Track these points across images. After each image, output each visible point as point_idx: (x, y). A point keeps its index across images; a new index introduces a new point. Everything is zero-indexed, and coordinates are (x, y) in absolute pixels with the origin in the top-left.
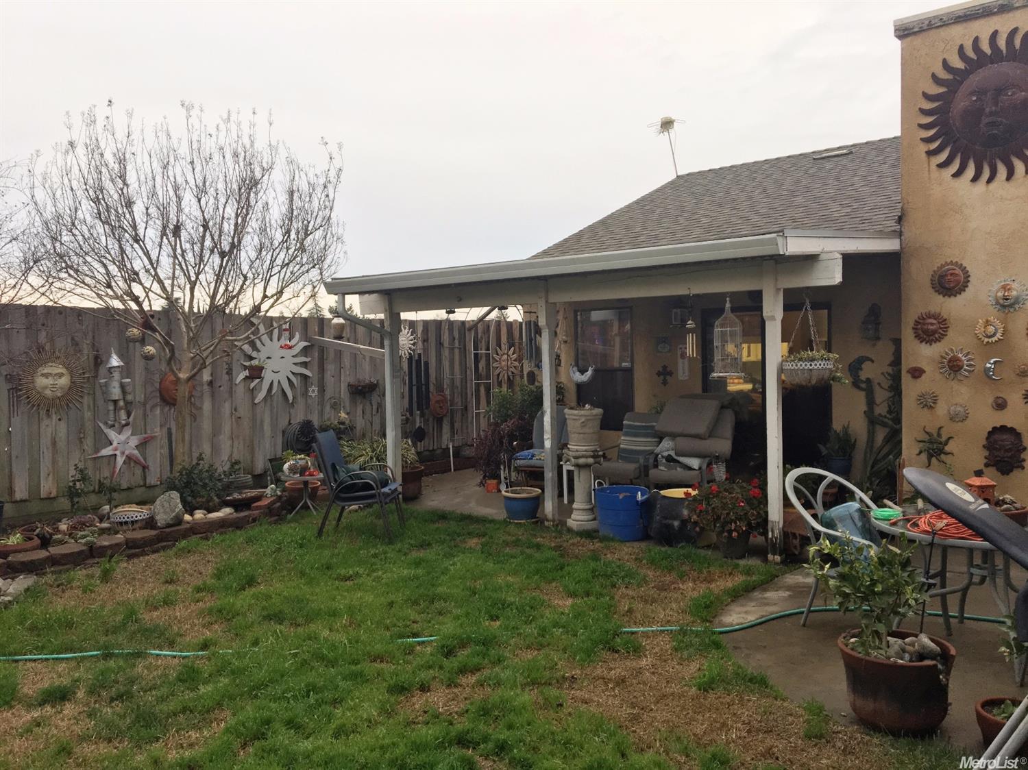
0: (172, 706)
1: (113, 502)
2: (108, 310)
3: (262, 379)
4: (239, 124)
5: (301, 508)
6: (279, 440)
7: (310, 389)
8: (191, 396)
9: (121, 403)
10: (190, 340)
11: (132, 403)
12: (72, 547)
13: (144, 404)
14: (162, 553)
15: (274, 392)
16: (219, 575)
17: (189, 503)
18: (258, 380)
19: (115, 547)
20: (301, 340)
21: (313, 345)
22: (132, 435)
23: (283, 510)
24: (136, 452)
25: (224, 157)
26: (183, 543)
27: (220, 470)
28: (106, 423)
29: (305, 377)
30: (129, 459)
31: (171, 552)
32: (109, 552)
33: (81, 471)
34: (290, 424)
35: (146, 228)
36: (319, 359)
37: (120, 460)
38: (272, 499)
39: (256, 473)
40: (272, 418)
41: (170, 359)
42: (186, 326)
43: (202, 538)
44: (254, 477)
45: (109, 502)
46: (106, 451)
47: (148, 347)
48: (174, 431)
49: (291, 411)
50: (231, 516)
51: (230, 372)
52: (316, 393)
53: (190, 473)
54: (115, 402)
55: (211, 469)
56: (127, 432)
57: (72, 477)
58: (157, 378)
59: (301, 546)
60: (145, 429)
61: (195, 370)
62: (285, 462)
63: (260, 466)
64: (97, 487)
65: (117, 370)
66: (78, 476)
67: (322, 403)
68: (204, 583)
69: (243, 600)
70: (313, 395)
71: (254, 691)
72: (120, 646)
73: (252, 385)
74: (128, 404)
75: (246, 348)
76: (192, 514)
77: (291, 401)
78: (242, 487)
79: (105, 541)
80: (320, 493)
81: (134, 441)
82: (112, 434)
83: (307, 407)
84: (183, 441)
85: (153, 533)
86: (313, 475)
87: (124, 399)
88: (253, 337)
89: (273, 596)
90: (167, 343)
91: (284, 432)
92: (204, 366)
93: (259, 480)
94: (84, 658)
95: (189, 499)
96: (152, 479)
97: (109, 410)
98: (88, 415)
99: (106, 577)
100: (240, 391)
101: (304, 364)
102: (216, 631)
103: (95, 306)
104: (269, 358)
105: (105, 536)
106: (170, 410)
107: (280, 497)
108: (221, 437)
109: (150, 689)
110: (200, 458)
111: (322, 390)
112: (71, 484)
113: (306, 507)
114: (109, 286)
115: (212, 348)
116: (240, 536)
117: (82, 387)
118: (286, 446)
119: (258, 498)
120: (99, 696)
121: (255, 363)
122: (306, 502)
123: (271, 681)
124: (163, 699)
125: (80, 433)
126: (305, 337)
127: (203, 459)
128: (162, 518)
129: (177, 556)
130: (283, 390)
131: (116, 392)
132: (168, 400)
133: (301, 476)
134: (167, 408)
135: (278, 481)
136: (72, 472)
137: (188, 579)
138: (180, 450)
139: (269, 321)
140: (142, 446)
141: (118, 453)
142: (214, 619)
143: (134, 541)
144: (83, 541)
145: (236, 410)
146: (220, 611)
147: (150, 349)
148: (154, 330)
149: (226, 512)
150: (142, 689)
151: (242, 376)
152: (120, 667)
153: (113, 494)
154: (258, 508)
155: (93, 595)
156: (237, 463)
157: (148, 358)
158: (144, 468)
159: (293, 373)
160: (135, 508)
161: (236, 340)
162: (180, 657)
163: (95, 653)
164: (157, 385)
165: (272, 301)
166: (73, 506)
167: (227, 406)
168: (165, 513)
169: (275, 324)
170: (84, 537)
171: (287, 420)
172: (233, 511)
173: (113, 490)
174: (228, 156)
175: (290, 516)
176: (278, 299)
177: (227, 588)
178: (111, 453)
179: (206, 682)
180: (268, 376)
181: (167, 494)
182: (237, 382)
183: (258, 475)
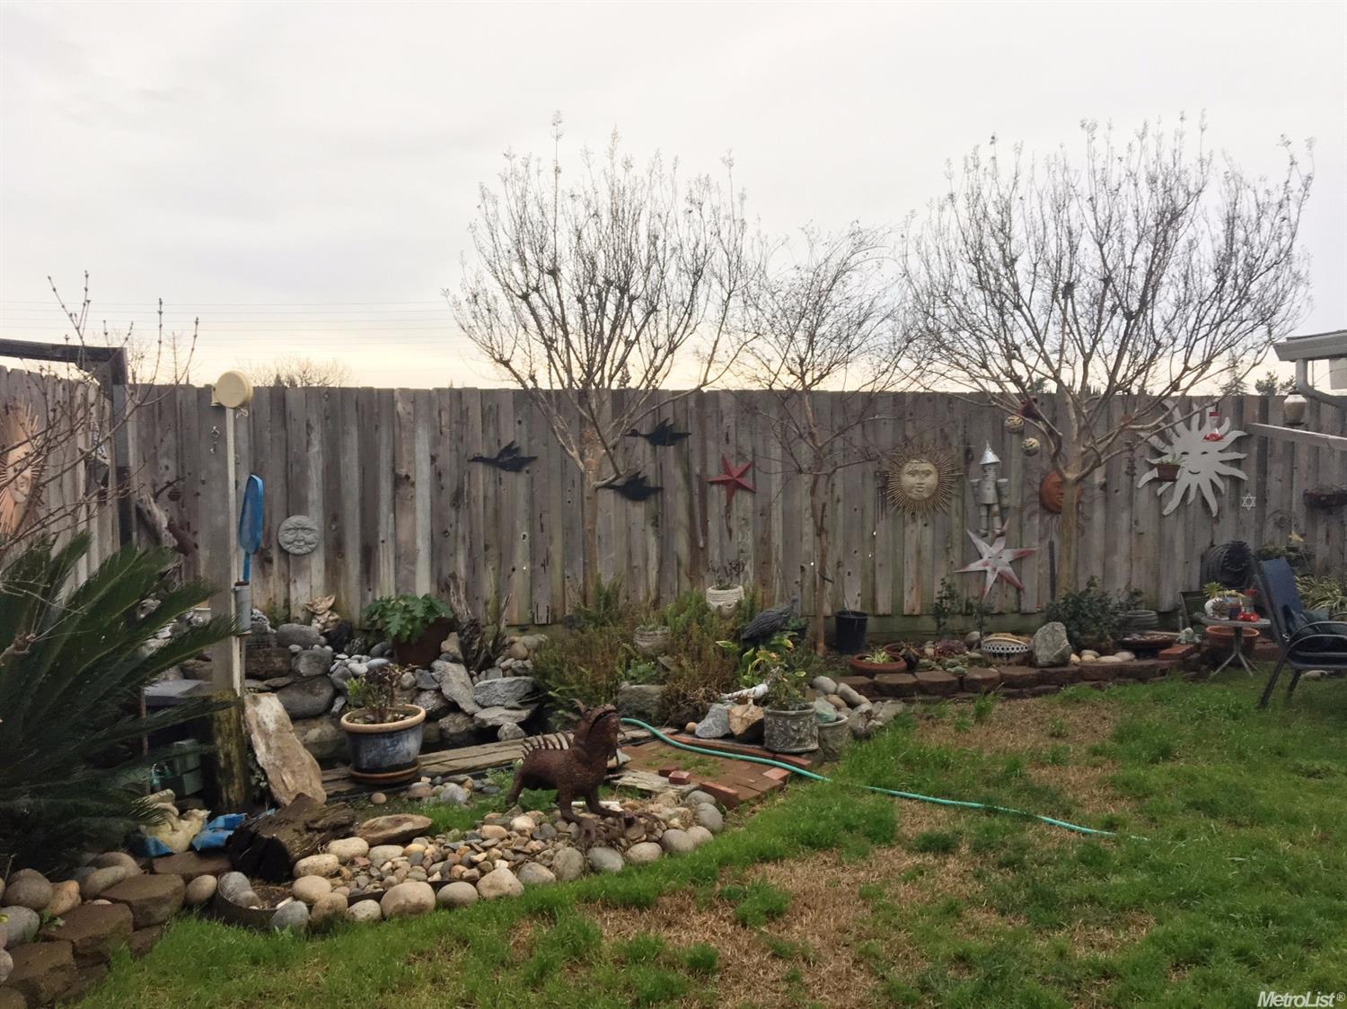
0: (1074, 890)
1: (984, 627)
2: (983, 395)
3: (1175, 481)
4: (1159, 137)
5: (1230, 664)
6: (1196, 568)
7: (1245, 499)
8: (1079, 502)
9: (996, 508)
10: (1080, 430)
11: (1008, 508)
12: (939, 676)
13: (1021, 510)
14: (1044, 698)
15: (1190, 500)
16: (1120, 737)
17: (1076, 639)
18: (1169, 484)
19: (991, 684)
20: (1232, 428)
21: (1250, 436)
22: (1005, 548)
23: (1202, 663)
24: (1009, 569)
25: (1136, 185)
26: (1069, 690)
27: (1115, 601)
28: (977, 532)
29: (1236, 481)
30: (1001, 577)
31: (1056, 699)
32: (985, 688)
33: (949, 587)
34: (1212, 545)
35: (1033, 290)
36: (1259, 455)
37: (991, 578)
38: (1188, 647)
39: (1162, 610)
40: (1186, 539)
41: (1056, 455)
42: (1076, 413)
43: (1093, 686)
44: (1160, 614)
45: (980, 627)
46: (975, 566)
47: (1031, 439)
48: (1057, 546)
49: (1215, 527)
50: (1130, 663)
51: (1131, 472)
52: (1253, 504)
53: (1077, 601)
54: (989, 506)
55: (1103, 599)
56: (1000, 544)
57: (939, 593)
58: (1037, 479)
59: (1235, 717)
60: (1021, 541)
61: (1087, 469)
62: (1209, 598)
63: (1168, 599)
64: (964, 609)
65: (993, 467)
66: (945, 593)
67: (1261, 519)
68: (1103, 744)
69: (1157, 775)
70: (1249, 507)
71: (1186, 899)
72: (1003, 803)
73: (1160, 491)
74: (1003, 509)
75: (1155, 440)
76: (1079, 655)
77: (1214, 515)
78: (1143, 627)
79: (977, 674)
80: (1258, 646)
81: (1008, 556)
82: (982, 546)
83: (1239, 522)
84: (1068, 558)
85: (1034, 671)
86: (1250, 620)
87: (999, 503)
88: (1163, 425)
89: (1200, 778)
90: (1051, 433)
91: (1203, 557)
92: (1098, 464)
93: (1167, 620)
94: (964, 808)
95: (1077, 634)
96: (1029, 605)
97: (981, 517)
98: (956, 520)
99: (981, 715)
100: (1143, 499)
101: (1237, 463)
102: (1124, 809)
103: (968, 390)
104: (1185, 453)
105: (976, 667)
106: (1051, 519)
107: (1198, 646)
108: (1116, 558)
109: (1046, 863)
110: (1091, 583)
111: (1262, 500)
112: (938, 601)
113: (1237, 664)
114: (984, 365)
115: (1109, 441)
116: (1144, 692)
117: (951, 488)
118: (1207, 577)
119: (1168, 644)
120: (985, 857)
121: (1167, 459)
122: (1237, 657)
123: (1209, 891)
124: (1062, 879)
125: (947, 542)
126: (1239, 422)
127: (1094, 585)
128: (1043, 655)
129: (1063, 704)
130: (1203, 498)
131: (990, 495)
132: (1050, 506)
133: (1231, 619)
134: (1048, 518)
135: (1194, 623)
136: (938, 587)
137: (1079, 736)
138: (1064, 571)
139: (1187, 403)
140: (1017, 562)
141: (988, 568)
142: (1119, 793)
143: (1011, 677)
144: (953, 670)
145: (1136, 523)
146: (1127, 784)
147: (1033, 442)
148: (1037, 417)
149: (1122, 657)
150: (1036, 861)
151: (1148, 476)
152: (1006, 829)
153: (985, 618)
154: (1168, 656)
155: (967, 736)
156: (1137, 593)
157: (1029, 453)
158: (1019, 590)
159: (1219, 475)
160: (1010, 637)
161: (1142, 430)
162: (1079, 832)
163: (977, 805)
164: (1037, 488)
165: (1195, 374)
166: (939, 626)
167: (1125, 516)
168: (1047, 648)
169: (1196, 408)
170: (953, 666)
171: (1209, 540)
172: (1133, 656)
173: (986, 612)
174: (1143, 184)
175: (1213, 674)
176: (1203, 372)
177: (1133, 756)
178: (981, 568)
179: (1117, 871)
180: (1184, 479)
181: (1050, 624)
182: (1140, 485)
183: (1164, 613)
